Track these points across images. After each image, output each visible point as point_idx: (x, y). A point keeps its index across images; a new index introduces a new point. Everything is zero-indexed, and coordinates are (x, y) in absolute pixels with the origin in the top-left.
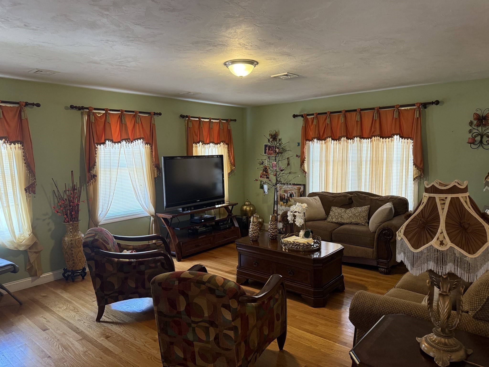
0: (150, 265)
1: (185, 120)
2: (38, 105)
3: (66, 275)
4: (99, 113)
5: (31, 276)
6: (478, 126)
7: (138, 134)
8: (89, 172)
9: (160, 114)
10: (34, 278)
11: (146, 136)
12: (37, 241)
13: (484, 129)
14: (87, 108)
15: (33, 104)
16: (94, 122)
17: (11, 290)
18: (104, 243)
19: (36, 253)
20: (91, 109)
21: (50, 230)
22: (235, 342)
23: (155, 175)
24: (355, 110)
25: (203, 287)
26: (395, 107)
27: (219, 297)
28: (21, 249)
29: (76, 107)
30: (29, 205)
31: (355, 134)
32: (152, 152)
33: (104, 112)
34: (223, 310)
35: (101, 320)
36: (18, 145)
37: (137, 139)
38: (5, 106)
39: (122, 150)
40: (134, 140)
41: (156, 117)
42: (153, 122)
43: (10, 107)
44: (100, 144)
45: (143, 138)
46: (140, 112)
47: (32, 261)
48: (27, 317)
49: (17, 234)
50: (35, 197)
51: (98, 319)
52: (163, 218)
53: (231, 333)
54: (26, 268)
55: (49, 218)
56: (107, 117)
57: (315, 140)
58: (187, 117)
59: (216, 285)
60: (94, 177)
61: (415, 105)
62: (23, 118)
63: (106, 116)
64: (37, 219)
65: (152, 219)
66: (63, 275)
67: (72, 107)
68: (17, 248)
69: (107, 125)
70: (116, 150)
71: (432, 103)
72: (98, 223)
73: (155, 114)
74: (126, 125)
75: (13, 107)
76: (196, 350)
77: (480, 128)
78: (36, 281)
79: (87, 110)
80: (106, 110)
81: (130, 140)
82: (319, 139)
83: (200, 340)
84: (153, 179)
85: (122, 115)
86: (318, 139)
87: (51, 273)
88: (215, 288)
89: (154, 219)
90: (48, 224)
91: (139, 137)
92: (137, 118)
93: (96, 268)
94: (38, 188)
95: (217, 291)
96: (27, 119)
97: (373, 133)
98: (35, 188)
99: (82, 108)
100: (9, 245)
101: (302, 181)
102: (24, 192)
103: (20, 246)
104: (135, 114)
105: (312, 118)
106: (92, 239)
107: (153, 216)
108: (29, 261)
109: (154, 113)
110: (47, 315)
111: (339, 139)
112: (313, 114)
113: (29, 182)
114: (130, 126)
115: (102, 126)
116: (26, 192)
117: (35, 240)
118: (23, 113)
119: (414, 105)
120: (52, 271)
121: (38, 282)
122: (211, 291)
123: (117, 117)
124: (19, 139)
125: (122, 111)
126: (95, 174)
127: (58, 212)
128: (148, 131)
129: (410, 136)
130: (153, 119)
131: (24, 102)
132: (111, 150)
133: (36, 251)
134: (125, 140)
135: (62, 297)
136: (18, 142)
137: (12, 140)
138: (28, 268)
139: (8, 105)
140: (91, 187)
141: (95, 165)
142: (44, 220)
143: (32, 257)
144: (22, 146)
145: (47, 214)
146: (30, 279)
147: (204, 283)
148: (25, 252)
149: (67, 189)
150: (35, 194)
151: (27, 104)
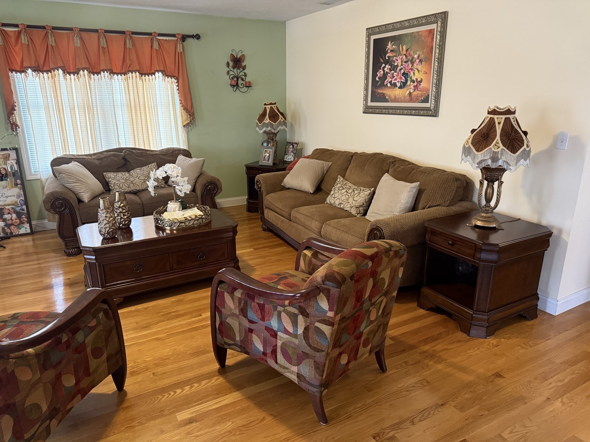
0: (89, 325)
6: (234, 68)
13: (239, 71)
24: (96, 31)
26: (153, 35)
31: (103, 67)
57: (30, 71)
61: (176, 36)
71: (193, 36)
77: (235, 70)
82: (38, 69)
86: (34, 71)
97: (129, 67)
101: (10, 143)
105: (15, 31)
111: (76, 72)
112: (16, 26)
119: (174, 36)
129: (174, 75)
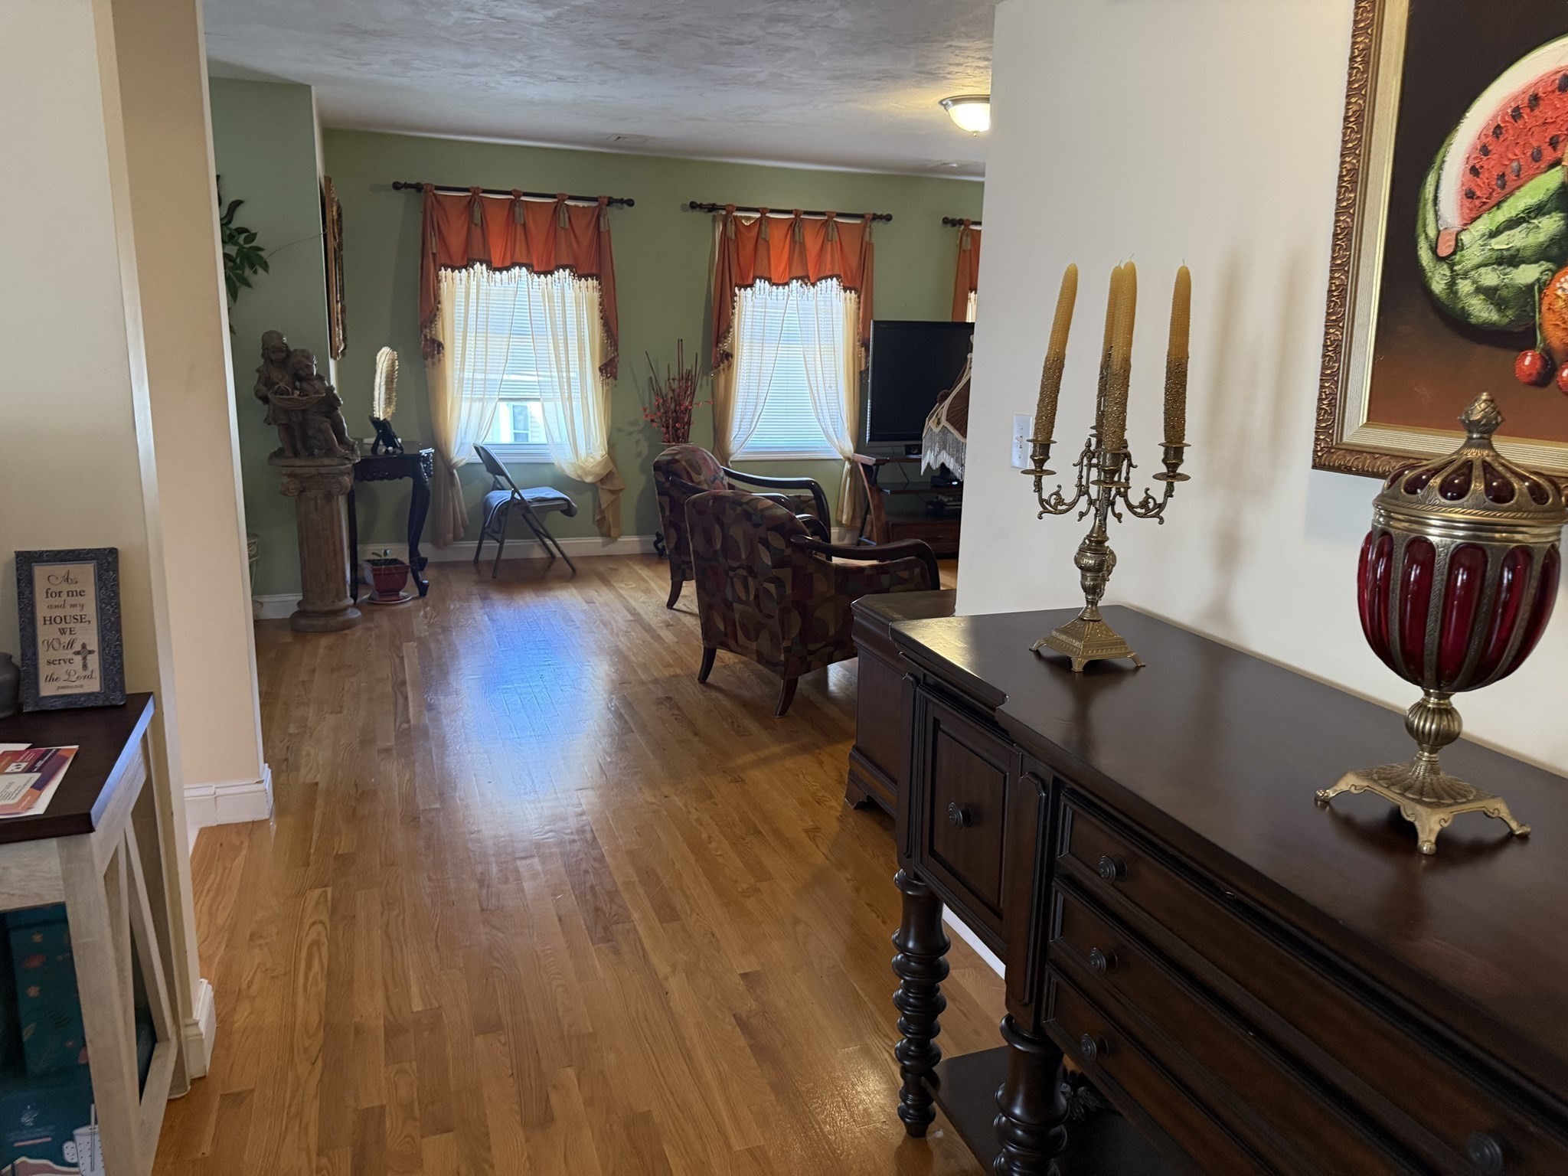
1: (959, 231)
2: (630, 203)
3: (660, 545)
4: (748, 219)
5: (602, 535)
7: (829, 267)
8: (717, 346)
9: (888, 218)
10: (606, 540)
11: (849, 272)
12: (615, 471)
14: (723, 208)
15: (622, 201)
16: (733, 237)
17: (569, 553)
18: (689, 470)
19: (612, 492)
20: (730, 208)
21: (639, 454)
22: (779, 604)
23: (860, 366)
25: (739, 509)
27: (757, 526)
28: (589, 479)
29: (701, 206)
30: (606, 400)
32: (859, 309)
33: (758, 215)
34: (761, 547)
35: (674, 607)
36: (592, 283)
37: (826, 278)
38: (576, 206)
39: (792, 302)
40: (820, 279)
41: (877, 226)
42: (867, 238)
43: (584, 207)
44: (746, 287)
45: (838, 277)
46: (840, 215)
47: (604, 506)
48: (576, 588)
49: (583, 453)
50: (616, 386)
51: (670, 605)
52: (862, 464)
53: (772, 587)
54: (594, 518)
55: (640, 432)
56: (763, 227)
58: (961, 222)
59: (755, 509)
60: (728, 356)
62: (602, 229)
63: (761, 224)
64: (619, 430)
65: (847, 466)
66: (656, 544)
67: (694, 206)
68: (579, 477)
69: (761, 245)
70: (779, 302)
72: (729, 455)
73: (875, 217)
74: (802, 244)
75: (588, 207)
76: (737, 616)
78: (611, 546)
79: (724, 213)
80: (763, 211)
81: (809, 280)
83: (741, 601)
84: (857, 374)
85: (797, 221)
87: (636, 539)
88: (752, 512)
89: (852, 468)
90: (637, 442)
91: (830, 273)
92: (830, 228)
93: (671, 511)
94: (622, 369)
95: (754, 517)
96: (609, 231)
98: (616, 367)
99: (712, 208)
100: (570, 471)
102: (598, 373)
103: (588, 473)
104: (827, 221)
106: (669, 458)
107: (849, 459)
108: (600, 506)
109: (874, 214)
110: (604, 590)
113: (606, 356)
114: (812, 244)
115: (750, 246)
116: (602, 375)
117: (611, 467)
118: (602, 219)
120: (639, 533)
121: (614, 549)
122: (747, 515)
123: (786, 227)
124: (594, 271)
125: (797, 213)
126: (729, 351)
127: (652, 421)
128: (854, 261)
130: (868, 230)
131: (605, 197)
132: (769, 301)
133: (611, 488)
134: (797, 279)
135: (638, 574)
136: (592, 276)
137: (581, 273)
138: (598, 518)
139: (581, 204)
140: (722, 379)
141: (729, 332)
142: (630, 434)
143: (605, 499)
144: (600, 284)
145: (635, 423)
146: (599, 540)
147: (740, 504)
148: (593, 486)
149: (671, 377)
150: (616, 379)
151: (611, 201)
